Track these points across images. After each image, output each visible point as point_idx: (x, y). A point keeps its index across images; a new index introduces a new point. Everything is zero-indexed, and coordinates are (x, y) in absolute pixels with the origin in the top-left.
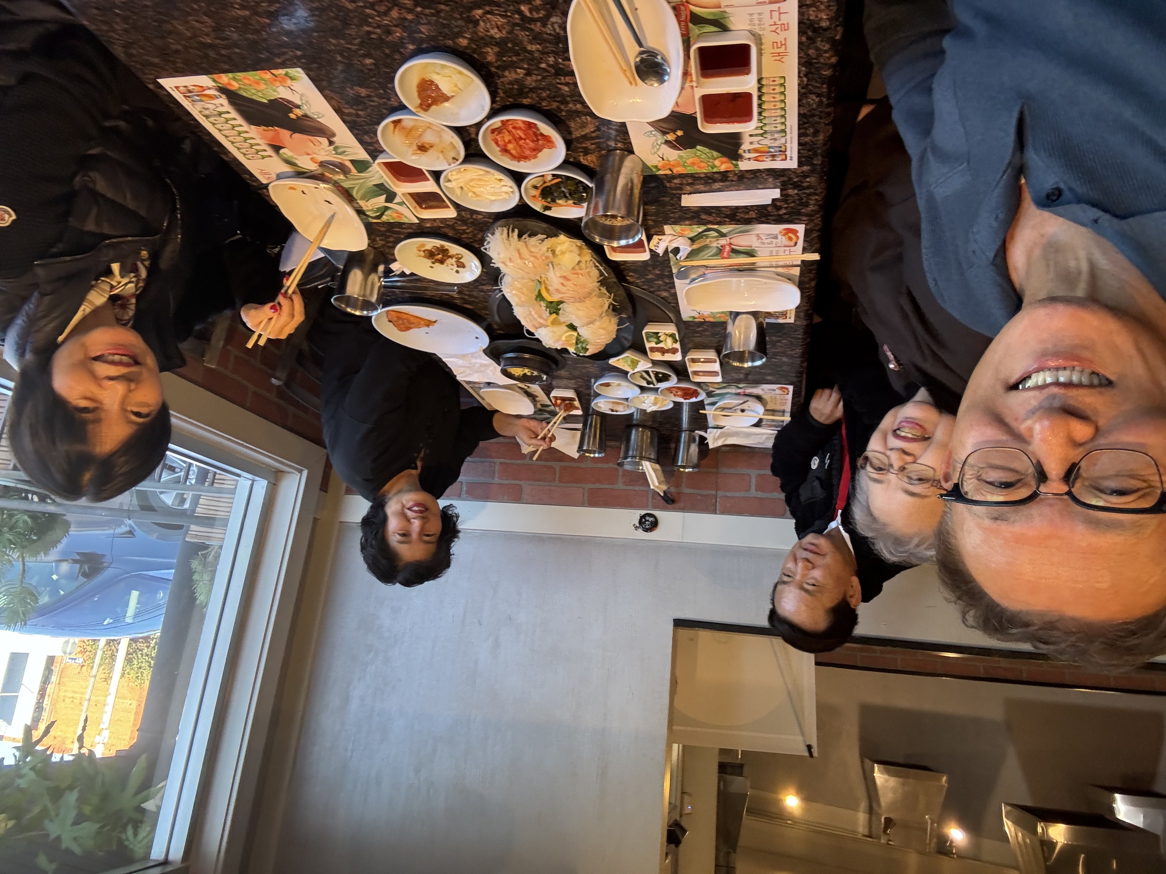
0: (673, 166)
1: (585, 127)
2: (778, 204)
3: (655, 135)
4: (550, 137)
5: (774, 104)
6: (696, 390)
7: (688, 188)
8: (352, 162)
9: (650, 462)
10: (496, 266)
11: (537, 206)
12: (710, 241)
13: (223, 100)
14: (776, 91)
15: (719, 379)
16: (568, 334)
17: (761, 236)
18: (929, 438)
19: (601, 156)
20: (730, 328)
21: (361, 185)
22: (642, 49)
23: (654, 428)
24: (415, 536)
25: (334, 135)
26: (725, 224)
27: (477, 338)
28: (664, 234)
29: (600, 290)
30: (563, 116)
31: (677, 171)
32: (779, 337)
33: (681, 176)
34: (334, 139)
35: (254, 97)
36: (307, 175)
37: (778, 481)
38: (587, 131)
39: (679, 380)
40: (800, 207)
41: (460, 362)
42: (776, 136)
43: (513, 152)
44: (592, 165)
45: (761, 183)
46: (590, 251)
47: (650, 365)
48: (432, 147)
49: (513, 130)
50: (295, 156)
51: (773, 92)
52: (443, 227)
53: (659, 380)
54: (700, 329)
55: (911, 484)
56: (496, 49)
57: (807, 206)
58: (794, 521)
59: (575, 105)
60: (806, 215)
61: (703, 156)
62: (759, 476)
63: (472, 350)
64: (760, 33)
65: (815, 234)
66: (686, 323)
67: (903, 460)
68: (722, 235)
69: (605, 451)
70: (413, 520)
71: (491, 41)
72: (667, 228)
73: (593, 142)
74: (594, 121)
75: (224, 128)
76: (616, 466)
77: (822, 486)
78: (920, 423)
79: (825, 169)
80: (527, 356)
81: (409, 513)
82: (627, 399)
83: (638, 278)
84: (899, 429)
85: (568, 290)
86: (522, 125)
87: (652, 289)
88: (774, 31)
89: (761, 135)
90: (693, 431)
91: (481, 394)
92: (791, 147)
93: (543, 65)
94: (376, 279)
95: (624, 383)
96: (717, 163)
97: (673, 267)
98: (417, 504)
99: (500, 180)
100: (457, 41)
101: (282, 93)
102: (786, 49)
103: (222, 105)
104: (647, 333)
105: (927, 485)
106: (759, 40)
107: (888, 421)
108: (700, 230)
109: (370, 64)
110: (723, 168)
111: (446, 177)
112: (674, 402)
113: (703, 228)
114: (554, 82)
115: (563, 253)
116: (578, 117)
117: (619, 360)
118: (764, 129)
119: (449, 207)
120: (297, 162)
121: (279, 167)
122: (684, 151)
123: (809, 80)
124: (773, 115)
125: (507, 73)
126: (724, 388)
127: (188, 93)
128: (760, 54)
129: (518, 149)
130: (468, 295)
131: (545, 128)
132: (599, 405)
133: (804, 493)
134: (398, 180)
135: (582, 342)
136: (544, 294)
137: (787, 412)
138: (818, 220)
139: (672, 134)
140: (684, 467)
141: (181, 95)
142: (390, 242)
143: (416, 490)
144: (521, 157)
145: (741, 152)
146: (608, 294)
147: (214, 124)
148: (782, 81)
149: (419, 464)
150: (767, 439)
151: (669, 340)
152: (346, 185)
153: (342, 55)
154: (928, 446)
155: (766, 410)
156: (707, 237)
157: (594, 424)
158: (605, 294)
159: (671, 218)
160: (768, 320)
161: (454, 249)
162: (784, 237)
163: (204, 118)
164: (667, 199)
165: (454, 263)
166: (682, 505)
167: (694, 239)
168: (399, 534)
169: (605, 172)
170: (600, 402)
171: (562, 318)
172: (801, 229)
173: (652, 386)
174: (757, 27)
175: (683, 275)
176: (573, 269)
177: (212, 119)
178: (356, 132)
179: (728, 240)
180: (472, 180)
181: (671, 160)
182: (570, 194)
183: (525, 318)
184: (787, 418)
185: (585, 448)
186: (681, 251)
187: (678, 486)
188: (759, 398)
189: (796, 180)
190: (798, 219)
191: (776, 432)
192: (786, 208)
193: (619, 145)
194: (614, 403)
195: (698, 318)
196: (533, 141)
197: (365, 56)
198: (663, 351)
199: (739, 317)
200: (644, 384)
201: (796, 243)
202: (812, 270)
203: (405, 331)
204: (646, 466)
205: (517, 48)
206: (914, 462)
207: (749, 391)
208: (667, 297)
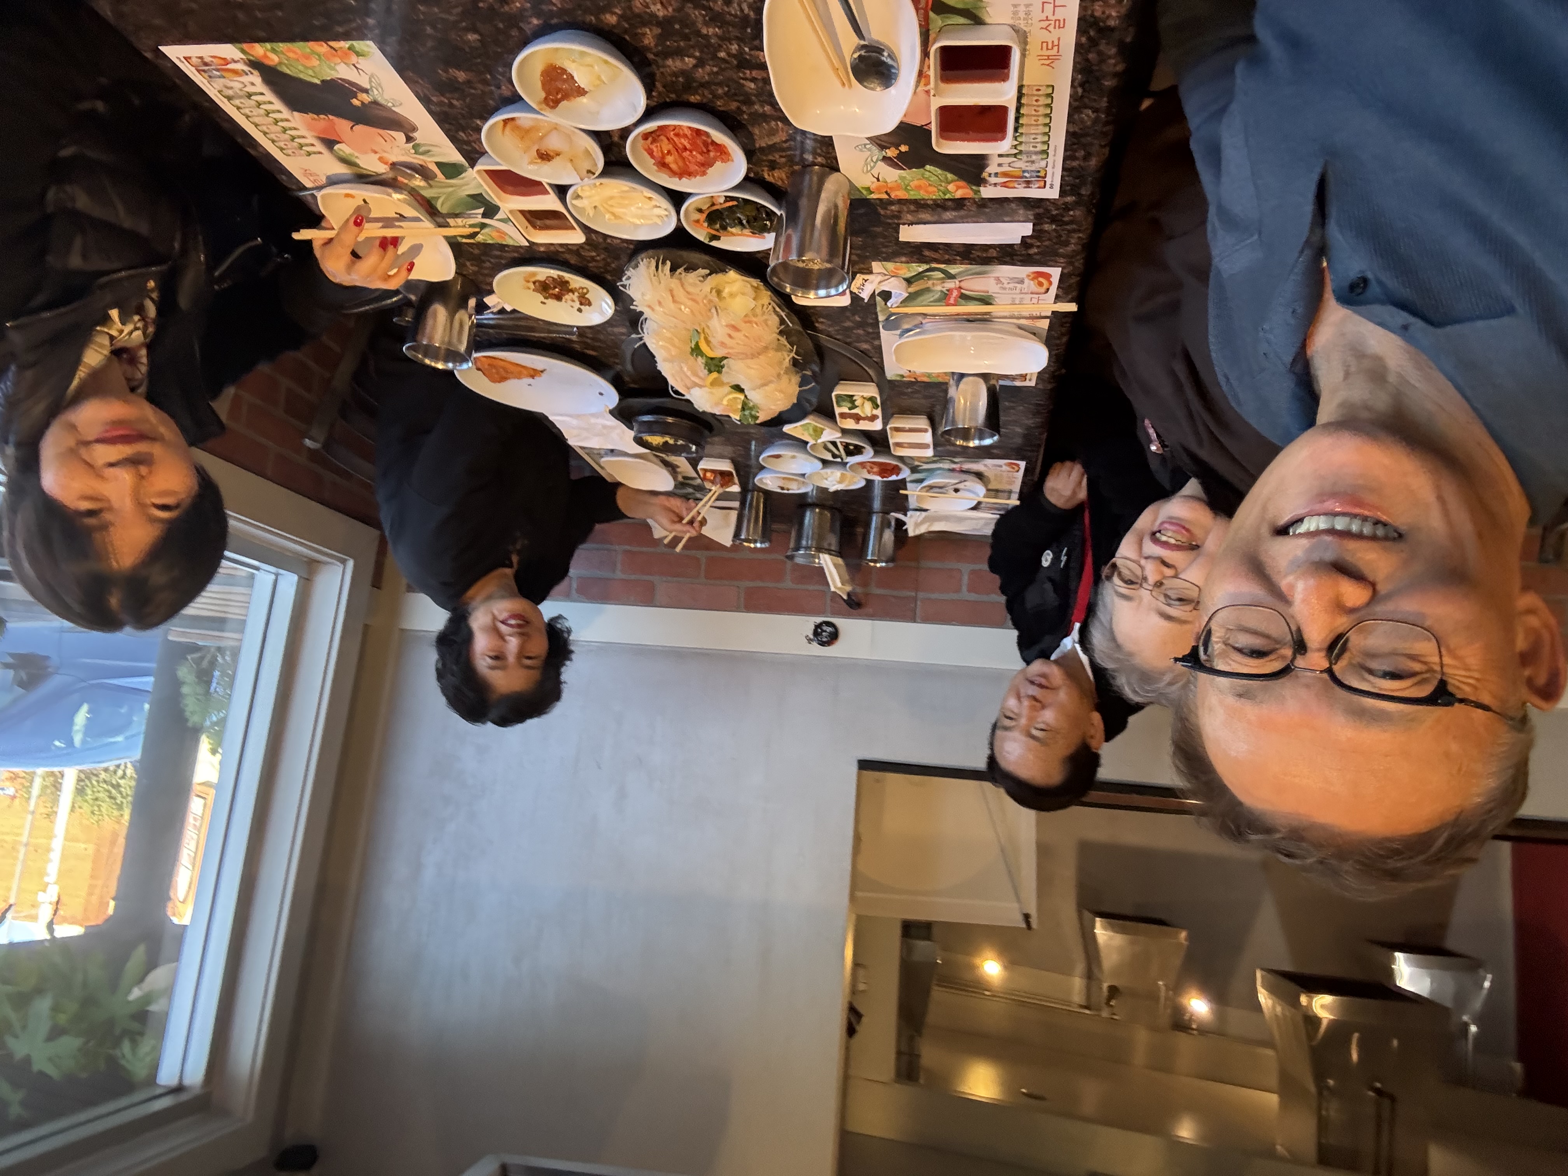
0: (890, 188)
1: (774, 135)
2: (1029, 241)
3: (869, 150)
4: (724, 146)
5: (1035, 118)
6: (897, 466)
7: (910, 217)
8: (439, 165)
9: (830, 554)
10: (638, 309)
11: (701, 234)
12: (933, 284)
13: (256, 78)
14: (1039, 103)
15: (929, 453)
16: (731, 396)
17: (1001, 279)
18: (1197, 547)
19: (793, 173)
20: (952, 392)
21: (450, 195)
22: (862, 43)
23: (836, 509)
24: (511, 659)
25: (414, 129)
26: (955, 263)
27: (601, 394)
28: (871, 272)
29: (778, 340)
30: (745, 120)
31: (896, 196)
32: (1013, 402)
33: (901, 202)
34: (415, 135)
35: (302, 76)
36: (372, 179)
37: (996, 579)
38: (776, 139)
39: (877, 453)
40: (1057, 246)
41: (575, 422)
42: (1034, 157)
43: (673, 166)
44: (780, 183)
45: (1007, 215)
46: (769, 293)
47: (839, 435)
48: (558, 154)
49: (675, 139)
50: (356, 154)
51: (1035, 103)
52: (562, 252)
53: (850, 453)
54: (909, 390)
55: (1169, 605)
56: (658, 31)
57: (1067, 246)
58: (1015, 633)
59: (763, 107)
60: (1063, 256)
61: (933, 178)
62: (973, 572)
63: (594, 410)
64: (1025, 28)
65: (1074, 280)
66: (891, 382)
67: (1162, 573)
68: (952, 277)
69: (770, 541)
70: (508, 638)
71: (651, 20)
72: (876, 266)
73: (784, 154)
74: (786, 128)
75: (253, 114)
76: (783, 558)
77: (1055, 591)
78: (1187, 526)
79: (1095, 201)
80: (670, 420)
81: (503, 628)
82: (803, 475)
83: (830, 326)
84: (1159, 531)
85: (737, 343)
86: (688, 133)
87: (848, 340)
88: (1046, 29)
89: (1015, 155)
90: (888, 513)
91: (602, 465)
92: (1053, 173)
93: (722, 54)
94: (466, 318)
95: (801, 456)
96: (951, 187)
97: (879, 314)
98: (514, 616)
99: (650, 198)
100: (602, 17)
101: (343, 72)
102: (1058, 52)
103: (253, 84)
104: (838, 396)
105: (1188, 608)
106: (1023, 37)
107: (1146, 520)
108: (921, 270)
109: (474, 41)
110: (959, 194)
111: (575, 192)
112: (866, 480)
113: (925, 267)
114: (735, 77)
115: (732, 295)
116: (765, 121)
117: (796, 427)
118: (1019, 148)
119: (574, 229)
120: (358, 161)
121: (331, 166)
122: (908, 171)
123: (1084, 90)
124: (1033, 132)
125: (670, 62)
126: (934, 462)
127: (203, 65)
128: (1023, 55)
129: (681, 163)
130: (592, 339)
131: (719, 136)
132: (764, 481)
133: (1031, 598)
134: (505, 192)
135: (751, 409)
136: (703, 347)
137: (1015, 492)
138: (1079, 263)
139: (893, 149)
140: (875, 561)
141: (193, 69)
142: (486, 268)
143: (512, 595)
144: (684, 173)
145: (985, 175)
146: (789, 346)
147: (238, 108)
148: (1050, 91)
149: (515, 559)
150: (986, 524)
151: (868, 406)
152: (428, 193)
153: (434, 27)
154: (1195, 559)
155: (988, 490)
156: (929, 278)
157: (754, 503)
158: (785, 346)
159: (883, 253)
160: (1001, 382)
161: (577, 281)
162: (1032, 282)
163: (225, 100)
164: (879, 229)
165: (576, 299)
166: (870, 610)
167: (913, 280)
168: (491, 657)
169: (799, 194)
170: (766, 478)
171: (725, 378)
172: (1055, 273)
173: (839, 460)
174: (1022, 22)
175: (893, 323)
176: (746, 316)
177: (237, 102)
178: (447, 126)
179: (957, 283)
180: (612, 198)
181: (889, 181)
182: (748, 222)
183: (673, 376)
184: (1014, 502)
185: (743, 537)
186: (893, 295)
187: (865, 585)
188: (979, 475)
189: (1054, 212)
190: (1052, 261)
191: (998, 516)
192: (1038, 247)
193: (819, 159)
194: (784, 478)
195: (909, 377)
196: (702, 153)
197: (467, 30)
198: (857, 418)
199: (965, 380)
200: (829, 457)
201: (1048, 289)
202: (1066, 323)
203: (499, 382)
204: (825, 561)
205: (687, 31)
206: (1176, 576)
207: (967, 466)
208: (868, 350)
